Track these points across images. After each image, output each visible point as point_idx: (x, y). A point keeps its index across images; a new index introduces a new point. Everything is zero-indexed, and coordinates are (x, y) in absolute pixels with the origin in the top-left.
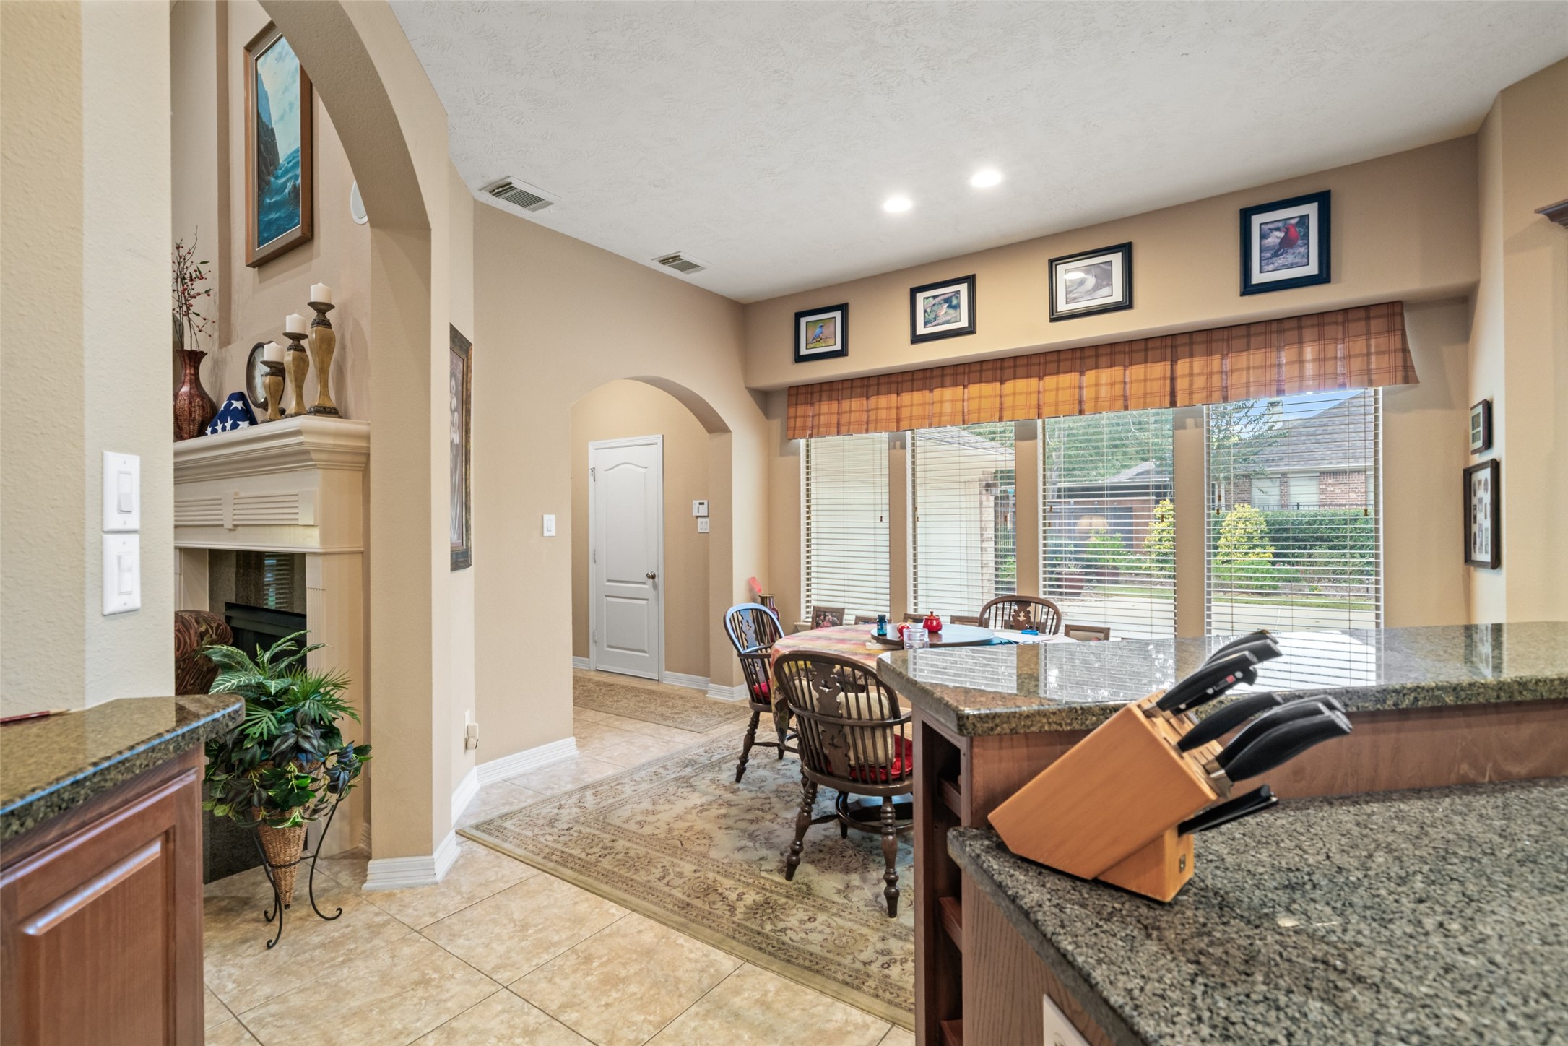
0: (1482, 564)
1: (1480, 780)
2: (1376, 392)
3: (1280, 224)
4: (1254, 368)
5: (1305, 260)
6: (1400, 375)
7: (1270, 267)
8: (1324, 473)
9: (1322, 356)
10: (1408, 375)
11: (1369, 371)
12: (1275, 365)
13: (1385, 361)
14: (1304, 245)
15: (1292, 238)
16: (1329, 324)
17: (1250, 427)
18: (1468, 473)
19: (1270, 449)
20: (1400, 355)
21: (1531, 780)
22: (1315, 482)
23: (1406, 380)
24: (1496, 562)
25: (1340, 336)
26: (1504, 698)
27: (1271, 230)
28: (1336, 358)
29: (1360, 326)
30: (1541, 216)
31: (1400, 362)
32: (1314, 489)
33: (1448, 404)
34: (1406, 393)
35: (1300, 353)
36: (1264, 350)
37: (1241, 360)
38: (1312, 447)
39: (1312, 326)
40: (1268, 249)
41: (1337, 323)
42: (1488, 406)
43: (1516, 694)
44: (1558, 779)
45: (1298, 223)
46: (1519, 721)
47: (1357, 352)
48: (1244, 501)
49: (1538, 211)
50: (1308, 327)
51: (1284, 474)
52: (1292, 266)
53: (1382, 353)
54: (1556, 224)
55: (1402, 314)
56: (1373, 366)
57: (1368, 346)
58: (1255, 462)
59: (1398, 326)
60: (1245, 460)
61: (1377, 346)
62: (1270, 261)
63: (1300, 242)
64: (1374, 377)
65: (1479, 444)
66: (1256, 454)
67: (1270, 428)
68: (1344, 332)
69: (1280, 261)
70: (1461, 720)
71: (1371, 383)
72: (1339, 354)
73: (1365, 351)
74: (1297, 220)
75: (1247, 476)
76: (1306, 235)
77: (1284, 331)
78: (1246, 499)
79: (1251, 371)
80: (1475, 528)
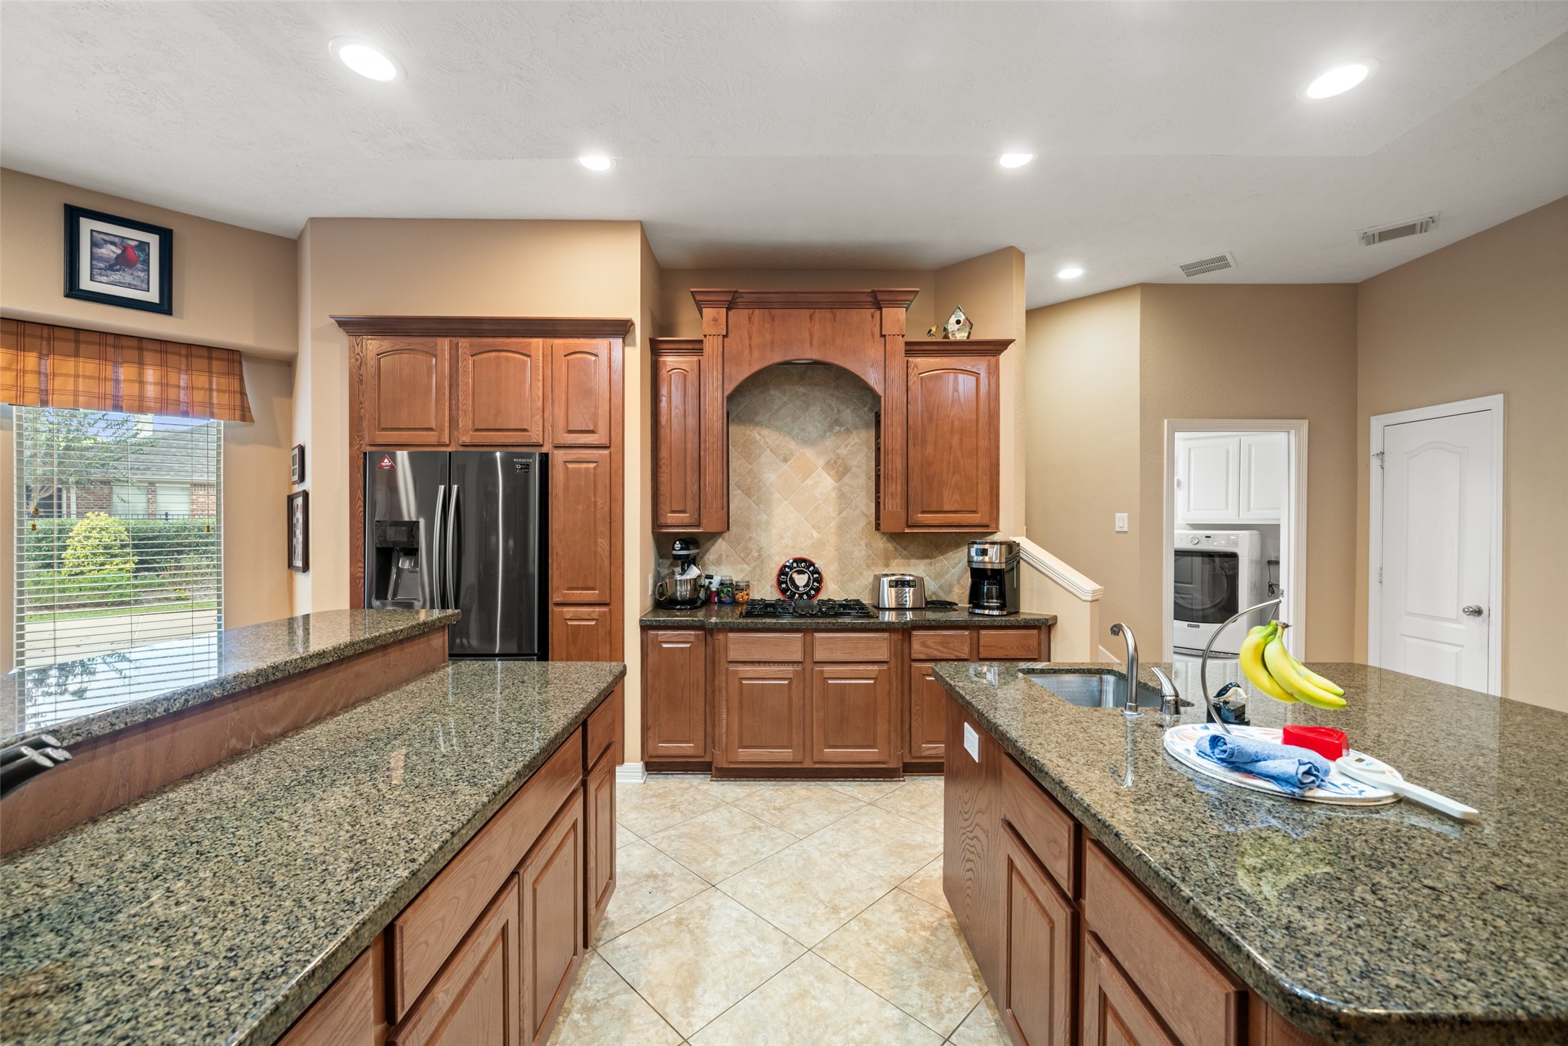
0: (297, 569)
1: (246, 747)
2: (219, 425)
3: (116, 240)
4: (85, 377)
5: (145, 286)
6: (238, 413)
7: (104, 279)
8: (196, 485)
9: (164, 381)
10: (245, 416)
11: (211, 404)
12: (110, 380)
13: (225, 399)
14: (143, 271)
15: (128, 259)
16: (172, 353)
17: (110, 432)
18: (291, 499)
19: (134, 456)
20: (238, 396)
21: (283, 735)
22: (185, 493)
23: (243, 418)
24: (306, 567)
25: (183, 367)
26: (261, 681)
27: (106, 242)
28: (179, 386)
29: (204, 363)
30: (333, 321)
31: (238, 402)
32: (186, 499)
33: (276, 443)
34: (243, 429)
35: (141, 374)
36: (97, 361)
37: (68, 365)
38: (183, 459)
39: (155, 351)
40: (101, 259)
41: (180, 355)
42: (302, 450)
43: (271, 676)
44: (301, 728)
45: (137, 247)
46: (276, 695)
47: (200, 385)
48: (102, 508)
49: (332, 317)
50: (150, 350)
51: (152, 483)
52: (129, 286)
53: (224, 391)
54: (341, 330)
55: (241, 363)
56: (215, 401)
57: (211, 382)
58: (115, 468)
59: (237, 371)
60: (103, 465)
61: (218, 384)
62: (104, 272)
63: (139, 266)
64: (215, 411)
65: (296, 478)
66: (117, 460)
67: (135, 436)
68: (187, 364)
69: (116, 277)
70: (231, 706)
71: (212, 415)
72: (182, 384)
73: (207, 386)
74: (136, 243)
75: (106, 483)
76: (146, 262)
77: (122, 348)
78: (105, 505)
79: (81, 380)
80: (295, 540)
